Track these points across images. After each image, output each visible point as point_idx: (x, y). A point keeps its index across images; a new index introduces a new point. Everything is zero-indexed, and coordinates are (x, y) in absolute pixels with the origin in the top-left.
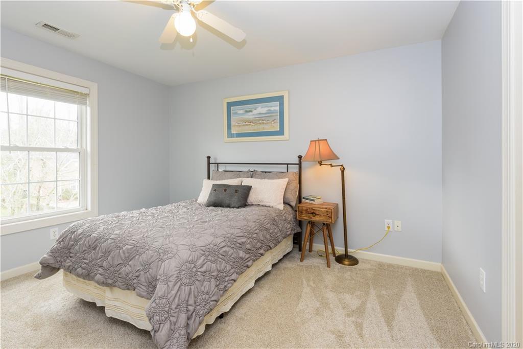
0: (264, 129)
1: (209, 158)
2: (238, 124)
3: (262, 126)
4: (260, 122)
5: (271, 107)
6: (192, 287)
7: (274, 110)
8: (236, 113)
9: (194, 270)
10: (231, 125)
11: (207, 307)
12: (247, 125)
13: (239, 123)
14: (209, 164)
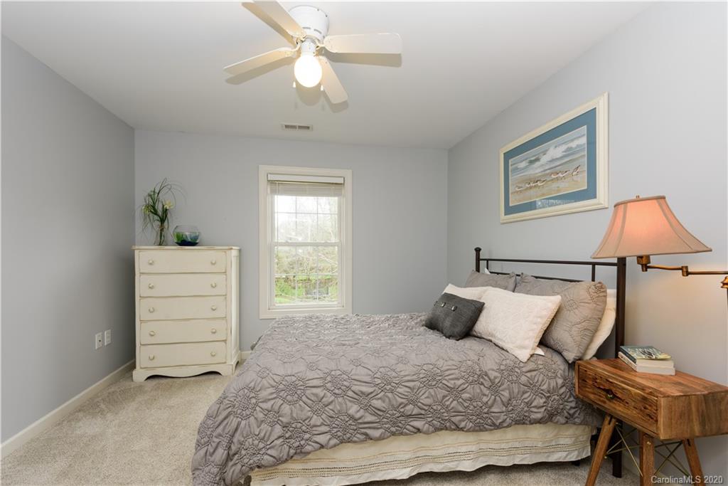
0: (559, 191)
1: (478, 250)
2: (519, 188)
3: (554, 185)
4: (553, 176)
5: (572, 140)
6: (243, 422)
7: (578, 146)
8: (517, 168)
9: (254, 401)
10: (508, 191)
11: (255, 459)
12: (531, 188)
13: (520, 185)
14: (478, 260)
